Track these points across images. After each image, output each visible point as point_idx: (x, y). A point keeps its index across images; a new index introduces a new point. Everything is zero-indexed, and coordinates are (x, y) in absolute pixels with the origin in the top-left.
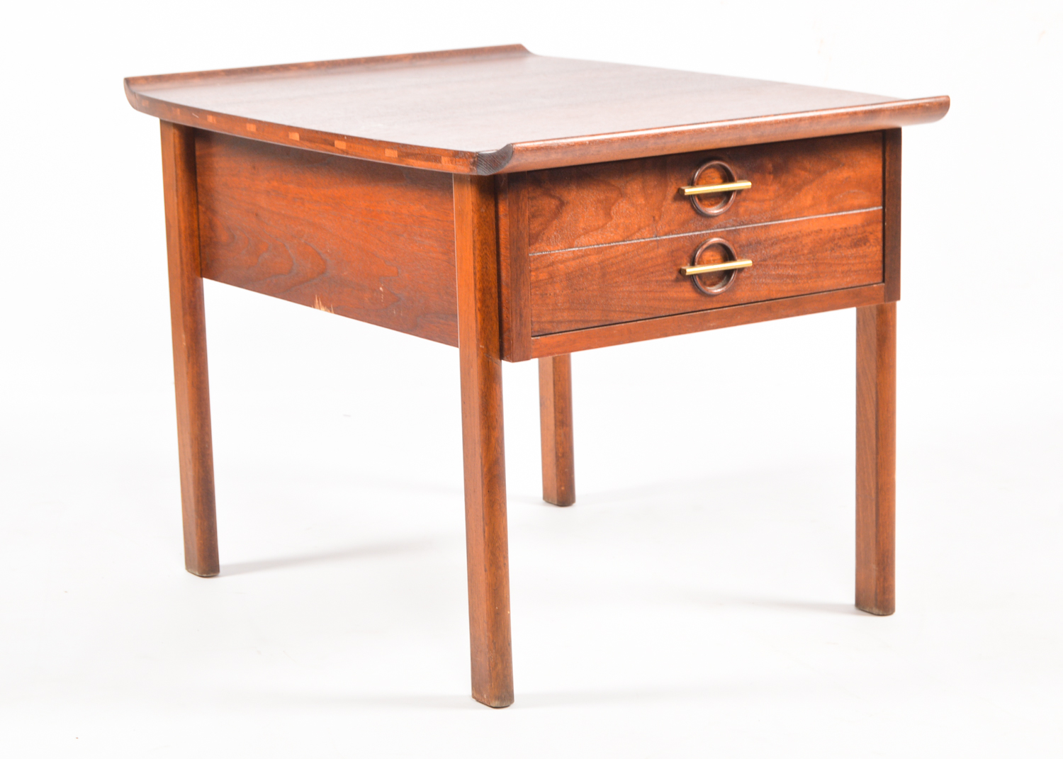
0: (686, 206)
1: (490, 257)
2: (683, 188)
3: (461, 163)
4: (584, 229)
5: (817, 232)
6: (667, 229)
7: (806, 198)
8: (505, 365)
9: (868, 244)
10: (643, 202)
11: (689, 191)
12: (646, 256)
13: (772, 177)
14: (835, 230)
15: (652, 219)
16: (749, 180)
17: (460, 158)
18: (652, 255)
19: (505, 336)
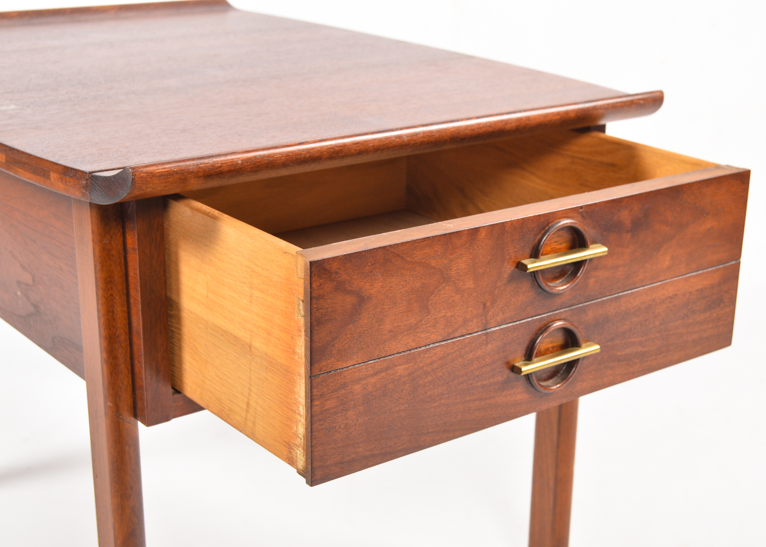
0: (526, 286)
1: (118, 298)
2: (525, 262)
3: (72, 184)
4: (390, 331)
5: (671, 298)
6: (500, 318)
7: (665, 260)
8: (144, 432)
9: (722, 305)
10: (472, 286)
11: (533, 265)
12: (471, 356)
13: (629, 236)
14: (691, 293)
15: (482, 307)
16: (604, 244)
17: (71, 177)
18: (479, 353)
19: (138, 392)
